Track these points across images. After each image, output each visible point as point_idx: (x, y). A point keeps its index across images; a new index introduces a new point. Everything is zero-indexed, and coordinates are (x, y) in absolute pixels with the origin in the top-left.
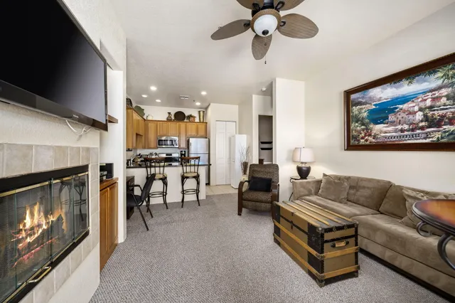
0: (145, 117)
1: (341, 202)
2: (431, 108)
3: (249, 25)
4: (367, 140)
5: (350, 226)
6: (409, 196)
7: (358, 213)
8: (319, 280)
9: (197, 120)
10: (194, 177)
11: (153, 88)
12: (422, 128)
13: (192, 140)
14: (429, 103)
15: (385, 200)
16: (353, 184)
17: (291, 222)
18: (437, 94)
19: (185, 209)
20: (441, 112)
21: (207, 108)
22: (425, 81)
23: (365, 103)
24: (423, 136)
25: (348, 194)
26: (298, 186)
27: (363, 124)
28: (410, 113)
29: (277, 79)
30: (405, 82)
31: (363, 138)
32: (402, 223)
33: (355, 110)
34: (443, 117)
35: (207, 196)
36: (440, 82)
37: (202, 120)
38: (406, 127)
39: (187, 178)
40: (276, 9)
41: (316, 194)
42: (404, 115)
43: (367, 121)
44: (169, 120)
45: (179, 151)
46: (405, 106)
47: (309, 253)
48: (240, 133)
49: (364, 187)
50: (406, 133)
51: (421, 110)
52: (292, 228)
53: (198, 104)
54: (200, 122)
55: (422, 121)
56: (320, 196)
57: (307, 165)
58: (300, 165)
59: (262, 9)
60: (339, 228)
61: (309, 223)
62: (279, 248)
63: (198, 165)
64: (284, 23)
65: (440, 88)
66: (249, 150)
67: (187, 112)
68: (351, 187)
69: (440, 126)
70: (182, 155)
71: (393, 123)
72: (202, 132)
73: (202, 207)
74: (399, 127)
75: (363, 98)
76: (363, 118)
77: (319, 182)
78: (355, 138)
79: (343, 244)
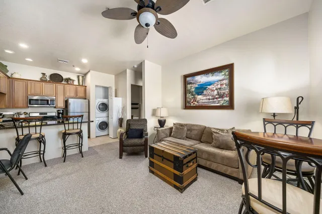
0: (9, 74)
1: (183, 139)
2: (220, 89)
3: (135, 15)
4: (194, 104)
5: (194, 153)
6: (214, 132)
7: (193, 144)
8: (181, 189)
9: (76, 83)
10: (77, 133)
11: (23, 46)
12: (217, 98)
13: (71, 101)
14: (219, 86)
15: (204, 135)
16: (188, 128)
17: (162, 157)
18: (222, 82)
19: (67, 163)
20: (223, 91)
21: (86, 74)
22: (218, 76)
23: (193, 84)
24: (217, 102)
25: (187, 134)
26: (160, 132)
27: (192, 95)
28: (212, 91)
29: (145, 61)
30: (210, 75)
31: (192, 102)
32: (212, 146)
33: (189, 86)
34: (224, 93)
35: (89, 148)
36: (223, 77)
37: (81, 84)
38: (211, 97)
39: (69, 134)
40: (155, 10)
41: (170, 136)
42: (210, 91)
43: (194, 93)
44: (43, 80)
45: (55, 110)
46: (210, 87)
47: (174, 174)
48: (116, 96)
49: (194, 130)
50: (211, 100)
51: (216, 89)
52: (163, 160)
53: (77, 69)
54: (79, 85)
55: (217, 95)
56: (173, 137)
57: (164, 119)
58: (160, 119)
59: (146, 7)
60: (190, 155)
61: (174, 155)
62: (153, 176)
63: (81, 123)
64: (159, 23)
65: (223, 80)
66: (124, 109)
67: (65, 75)
68: (188, 130)
69: (223, 98)
70: (59, 114)
71: (205, 95)
72: (81, 94)
73: (85, 158)
74: (208, 97)
75: (192, 80)
76: (192, 92)
77: (171, 129)
78: (189, 102)
79: (192, 164)
